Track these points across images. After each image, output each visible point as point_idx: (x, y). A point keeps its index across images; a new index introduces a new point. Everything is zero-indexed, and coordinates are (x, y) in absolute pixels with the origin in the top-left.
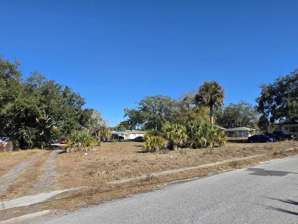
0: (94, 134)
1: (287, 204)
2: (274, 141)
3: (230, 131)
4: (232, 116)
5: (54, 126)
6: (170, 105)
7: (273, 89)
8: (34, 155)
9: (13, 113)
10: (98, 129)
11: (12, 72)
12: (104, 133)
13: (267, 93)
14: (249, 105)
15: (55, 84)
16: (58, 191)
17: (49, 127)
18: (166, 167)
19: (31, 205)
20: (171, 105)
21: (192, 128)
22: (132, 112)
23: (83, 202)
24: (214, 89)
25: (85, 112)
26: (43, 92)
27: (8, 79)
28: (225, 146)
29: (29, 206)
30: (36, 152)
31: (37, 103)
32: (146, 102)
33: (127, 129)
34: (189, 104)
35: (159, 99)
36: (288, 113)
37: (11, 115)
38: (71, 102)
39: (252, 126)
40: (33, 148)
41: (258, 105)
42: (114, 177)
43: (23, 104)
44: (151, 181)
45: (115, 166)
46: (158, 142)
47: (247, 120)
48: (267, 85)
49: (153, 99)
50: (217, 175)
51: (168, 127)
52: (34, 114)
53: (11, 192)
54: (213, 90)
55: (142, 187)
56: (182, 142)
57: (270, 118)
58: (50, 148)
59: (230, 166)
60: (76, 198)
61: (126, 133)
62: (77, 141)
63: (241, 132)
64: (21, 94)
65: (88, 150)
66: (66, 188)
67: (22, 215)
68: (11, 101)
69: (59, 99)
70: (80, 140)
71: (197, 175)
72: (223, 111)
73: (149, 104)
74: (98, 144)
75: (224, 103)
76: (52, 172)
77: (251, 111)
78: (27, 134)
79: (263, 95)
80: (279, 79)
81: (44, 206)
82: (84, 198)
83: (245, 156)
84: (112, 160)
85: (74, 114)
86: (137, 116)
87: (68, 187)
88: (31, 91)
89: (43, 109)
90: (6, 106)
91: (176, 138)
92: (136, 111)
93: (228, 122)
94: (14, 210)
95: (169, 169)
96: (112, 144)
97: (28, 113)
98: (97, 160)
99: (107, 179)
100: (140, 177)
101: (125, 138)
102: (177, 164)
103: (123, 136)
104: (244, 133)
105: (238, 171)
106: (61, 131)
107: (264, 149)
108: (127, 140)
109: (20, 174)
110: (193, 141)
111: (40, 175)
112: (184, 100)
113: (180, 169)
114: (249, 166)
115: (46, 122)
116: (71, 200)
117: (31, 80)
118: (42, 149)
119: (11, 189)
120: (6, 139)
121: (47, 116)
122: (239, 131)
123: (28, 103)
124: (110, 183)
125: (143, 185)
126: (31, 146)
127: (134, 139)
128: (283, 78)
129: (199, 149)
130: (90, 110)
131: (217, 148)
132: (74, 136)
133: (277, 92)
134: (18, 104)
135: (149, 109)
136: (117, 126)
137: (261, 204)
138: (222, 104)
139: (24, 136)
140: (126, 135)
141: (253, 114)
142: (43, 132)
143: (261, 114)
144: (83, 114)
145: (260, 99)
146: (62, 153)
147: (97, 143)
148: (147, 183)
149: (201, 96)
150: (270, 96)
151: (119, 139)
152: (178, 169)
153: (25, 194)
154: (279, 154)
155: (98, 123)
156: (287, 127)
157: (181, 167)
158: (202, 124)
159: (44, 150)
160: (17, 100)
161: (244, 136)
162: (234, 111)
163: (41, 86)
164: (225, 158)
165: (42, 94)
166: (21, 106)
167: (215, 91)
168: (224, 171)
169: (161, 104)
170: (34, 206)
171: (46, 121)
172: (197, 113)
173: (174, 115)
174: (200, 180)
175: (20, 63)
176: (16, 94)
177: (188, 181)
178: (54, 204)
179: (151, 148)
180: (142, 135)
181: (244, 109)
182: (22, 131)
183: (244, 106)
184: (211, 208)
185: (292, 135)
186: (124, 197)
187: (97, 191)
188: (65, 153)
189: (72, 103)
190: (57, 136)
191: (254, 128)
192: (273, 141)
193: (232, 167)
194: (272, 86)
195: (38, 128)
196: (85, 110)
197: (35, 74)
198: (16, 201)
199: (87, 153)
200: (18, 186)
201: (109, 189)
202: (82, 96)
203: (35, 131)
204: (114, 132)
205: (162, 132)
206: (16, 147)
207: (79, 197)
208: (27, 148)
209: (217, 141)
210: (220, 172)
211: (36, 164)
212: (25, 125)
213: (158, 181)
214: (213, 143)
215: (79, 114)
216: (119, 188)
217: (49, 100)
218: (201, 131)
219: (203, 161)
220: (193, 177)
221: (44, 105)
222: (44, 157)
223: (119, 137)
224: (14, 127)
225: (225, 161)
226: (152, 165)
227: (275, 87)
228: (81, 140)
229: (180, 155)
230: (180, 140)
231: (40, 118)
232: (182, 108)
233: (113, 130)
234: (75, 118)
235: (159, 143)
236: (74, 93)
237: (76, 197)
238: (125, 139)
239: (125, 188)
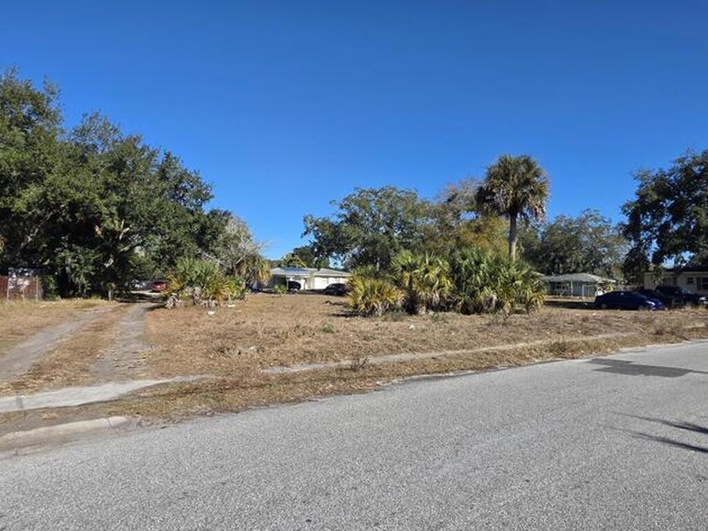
0: (230, 272)
1: (681, 430)
2: (657, 308)
3: (554, 283)
4: (562, 247)
5: (138, 248)
6: (414, 212)
7: (668, 183)
8: (90, 311)
9: (41, 210)
10: (241, 258)
11: (39, 111)
12: (253, 270)
13: (650, 192)
14: (604, 221)
15: (139, 147)
16: (147, 381)
17: (126, 249)
18: (397, 347)
19: (83, 405)
20: (416, 212)
21: (464, 266)
22: (322, 225)
23: (204, 406)
24: (523, 173)
25: (211, 216)
26: (112, 164)
27: (28, 128)
28: (539, 312)
29: (79, 406)
30: (94, 305)
31: (98, 189)
32: (358, 203)
33: (309, 266)
34: (459, 211)
35: (389, 196)
36: (696, 242)
37: (38, 216)
38: (178, 192)
39: (608, 273)
40: (89, 295)
41: (626, 220)
42: (275, 360)
43: (64, 189)
44: (361, 372)
45: (278, 337)
46: (382, 295)
47: (596, 258)
48: (654, 174)
49: (374, 196)
50: (519, 369)
51: (408, 260)
52: (91, 215)
53: (38, 376)
54: (520, 176)
55: (341, 382)
56: (438, 296)
57: (653, 255)
58: (129, 298)
59: (551, 351)
60: (188, 396)
61: (307, 275)
62: (191, 283)
63: (578, 284)
64: (58, 166)
65: (216, 305)
66: (165, 375)
67: (61, 422)
68: (36, 181)
69: (149, 183)
70: (198, 281)
71: (472, 366)
72: (539, 235)
73: (364, 208)
74: (239, 294)
75: (545, 210)
76: (132, 343)
77: (608, 237)
78: (75, 263)
79: (642, 197)
80: (684, 159)
81: (114, 409)
82: (207, 396)
83: (585, 333)
84: (272, 326)
85: (184, 221)
86: (333, 235)
87: (169, 374)
88: (84, 159)
89: (113, 205)
90: (24, 193)
91: (425, 286)
92: (333, 225)
93: (550, 259)
94: (43, 412)
95: (406, 351)
96: (273, 297)
97: (77, 212)
98: (237, 324)
99: (260, 363)
100: (337, 364)
101: (304, 286)
102: (424, 341)
103: (297, 281)
104: (586, 288)
105: (567, 363)
106: (153, 259)
107: (633, 322)
108: (308, 290)
109: (59, 344)
110: (464, 296)
111: (105, 347)
112: (449, 200)
113: (431, 352)
114: (596, 354)
115: (119, 237)
116: (175, 399)
117: (83, 132)
118: (110, 299)
119: (38, 372)
120: (27, 274)
121: (121, 224)
122: (575, 283)
123: (77, 189)
124: (265, 371)
125: (342, 378)
126: (85, 291)
127: (324, 290)
128: (694, 158)
129: (479, 316)
130: (222, 213)
131: (519, 315)
132: (185, 272)
133: (677, 192)
134: (52, 188)
135: (362, 219)
136: (284, 258)
137: (621, 427)
138: (541, 212)
139: (67, 265)
140: (305, 279)
141: (613, 245)
142: (112, 261)
143: (633, 242)
144: (206, 222)
145: (633, 207)
146: (156, 310)
147: (237, 293)
148: (354, 375)
149: (492, 189)
150: (658, 201)
151: (289, 288)
152: (427, 352)
153: (69, 383)
154: (668, 333)
155: (241, 245)
156: (692, 279)
157: (434, 349)
158: (489, 258)
159: (114, 301)
160: (50, 178)
161: (586, 296)
162: (566, 234)
163: (106, 150)
164: (538, 335)
165: (110, 169)
166: (61, 194)
167: (526, 178)
168: (534, 361)
169: (394, 209)
170: (90, 408)
171: (119, 235)
172: (477, 233)
173: (422, 237)
174: (477, 375)
175: (57, 90)
176: (47, 165)
177: (450, 377)
178: (137, 406)
179: (363, 306)
180: (342, 281)
181: (590, 230)
182: (63, 254)
183: (593, 224)
184: (502, 431)
185: (704, 296)
186: (298, 400)
187: (236, 385)
188: (162, 309)
189: (181, 195)
190: (144, 273)
191: (612, 277)
192: (654, 307)
193: (556, 353)
194: (665, 176)
195: (99, 249)
196: (212, 212)
197: (94, 120)
198: (48, 395)
199: (212, 310)
200: (54, 367)
201: (263, 383)
202: (205, 179)
203: (93, 255)
204: (278, 271)
205: (392, 271)
206: (50, 292)
207: (194, 394)
208: (74, 294)
209: (521, 300)
210: (526, 363)
211: (95, 326)
212: (69, 242)
213: (379, 373)
214: (512, 304)
215: (196, 222)
216: (286, 381)
217: (127, 184)
218: (483, 272)
219: (485, 339)
220: (462, 370)
221: (114, 194)
222: (113, 316)
223: (290, 282)
224: (45, 245)
225: (539, 342)
226: (365, 339)
227: (672, 178)
228: (201, 280)
229: (433, 325)
230: (434, 292)
231: (105, 225)
232: (443, 220)
233: (275, 267)
234: (187, 231)
235: (385, 297)
236: (186, 170)
237: (186, 393)
238: (302, 288)
239: (301, 382)
